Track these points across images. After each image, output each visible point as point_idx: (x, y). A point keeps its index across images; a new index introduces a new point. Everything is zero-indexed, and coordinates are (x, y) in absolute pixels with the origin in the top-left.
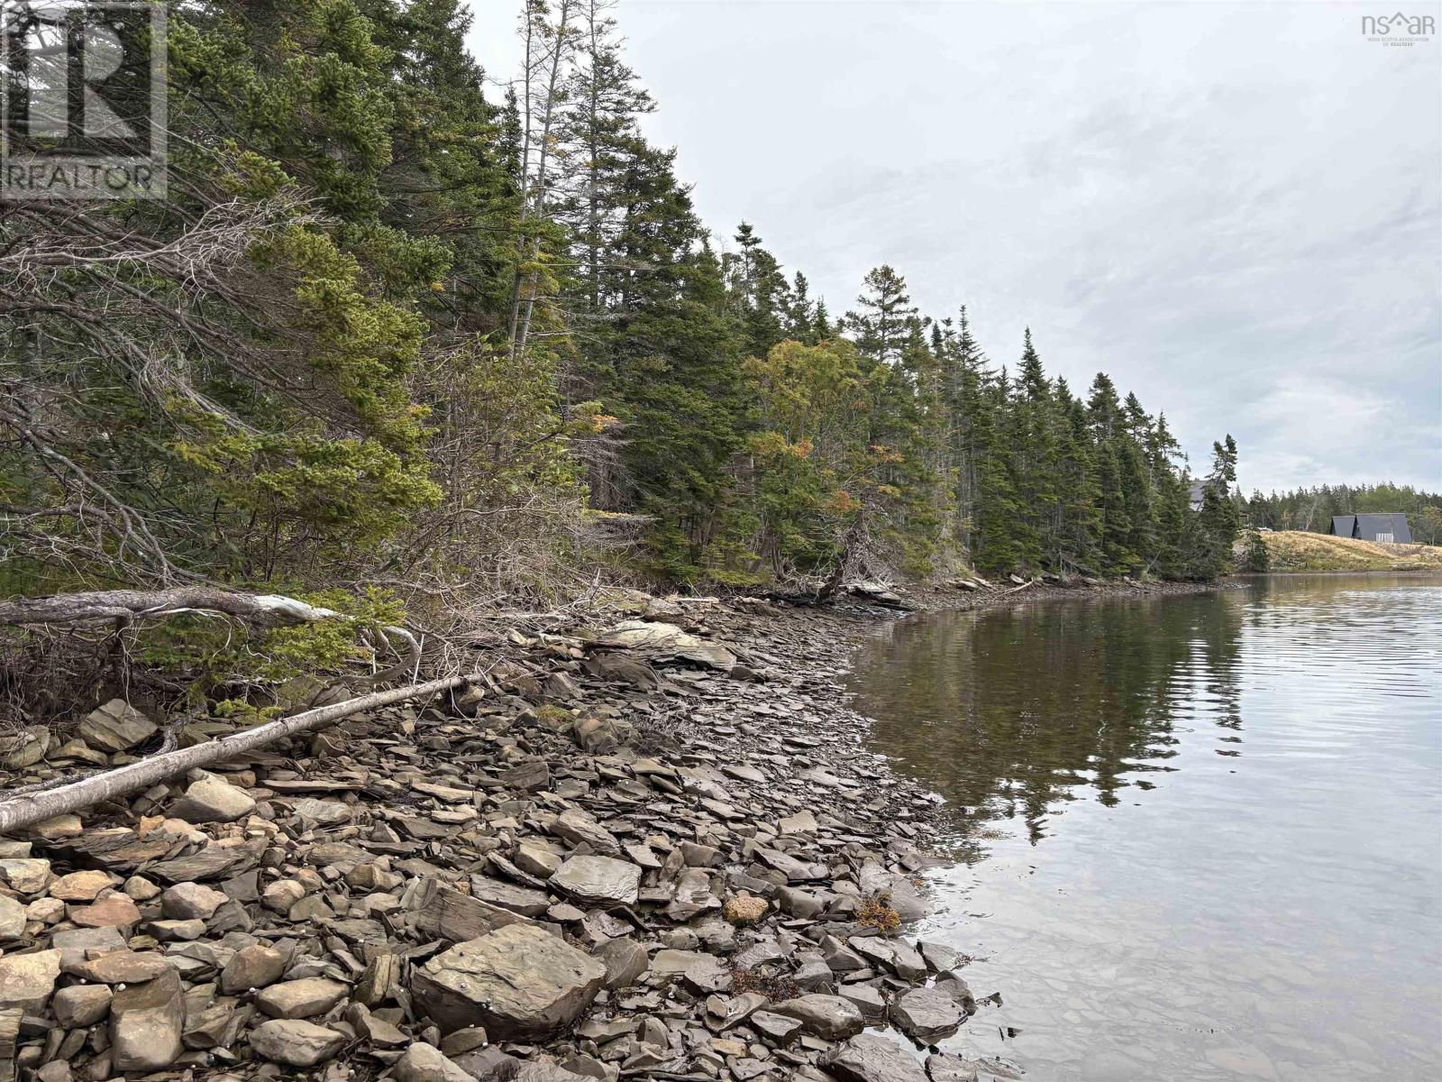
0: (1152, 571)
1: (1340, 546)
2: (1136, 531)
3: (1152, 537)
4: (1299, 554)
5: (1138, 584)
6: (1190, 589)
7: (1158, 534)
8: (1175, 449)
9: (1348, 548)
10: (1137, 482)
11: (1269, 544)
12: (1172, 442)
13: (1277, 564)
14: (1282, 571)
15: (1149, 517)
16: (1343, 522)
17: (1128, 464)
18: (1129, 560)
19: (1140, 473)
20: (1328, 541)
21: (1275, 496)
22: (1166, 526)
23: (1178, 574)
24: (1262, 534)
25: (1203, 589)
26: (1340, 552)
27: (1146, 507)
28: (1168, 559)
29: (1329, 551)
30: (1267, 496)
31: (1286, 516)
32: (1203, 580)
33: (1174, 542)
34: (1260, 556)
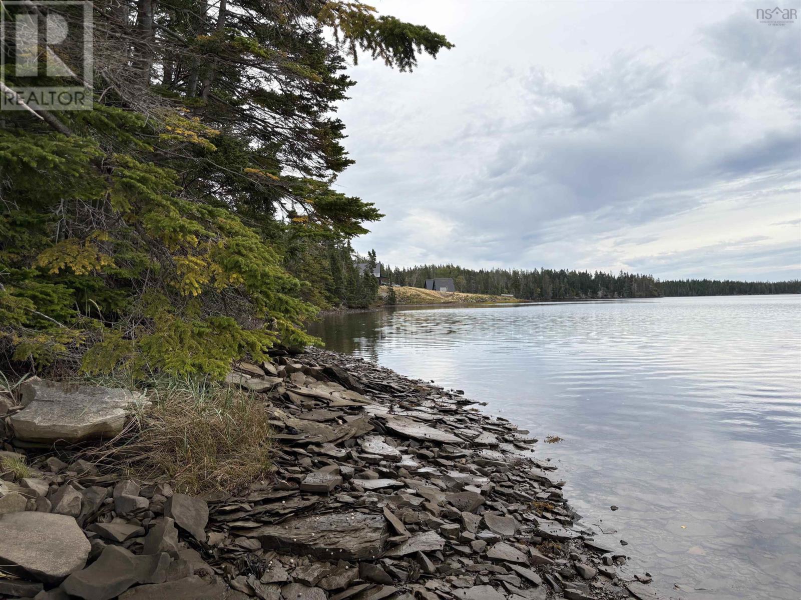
0: (344, 304)
1: (424, 293)
2: (337, 288)
3: (344, 291)
4: (408, 297)
5: (338, 310)
6: (358, 311)
7: (346, 289)
8: (354, 254)
9: (427, 294)
10: (338, 268)
11: (397, 293)
12: (353, 251)
13: (400, 301)
14: (401, 304)
15: (342, 282)
16: (429, 283)
17: (334, 261)
18: (335, 300)
19: (339, 265)
20: (419, 291)
21: (404, 270)
22: (349, 286)
23: (354, 305)
24: (394, 288)
25: (363, 311)
26: (423, 296)
27: (341, 279)
28: (350, 300)
29: (419, 295)
30: (401, 270)
31: (407, 279)
32: (364, 308)
33: (352, 293)
34: (392, 298)
